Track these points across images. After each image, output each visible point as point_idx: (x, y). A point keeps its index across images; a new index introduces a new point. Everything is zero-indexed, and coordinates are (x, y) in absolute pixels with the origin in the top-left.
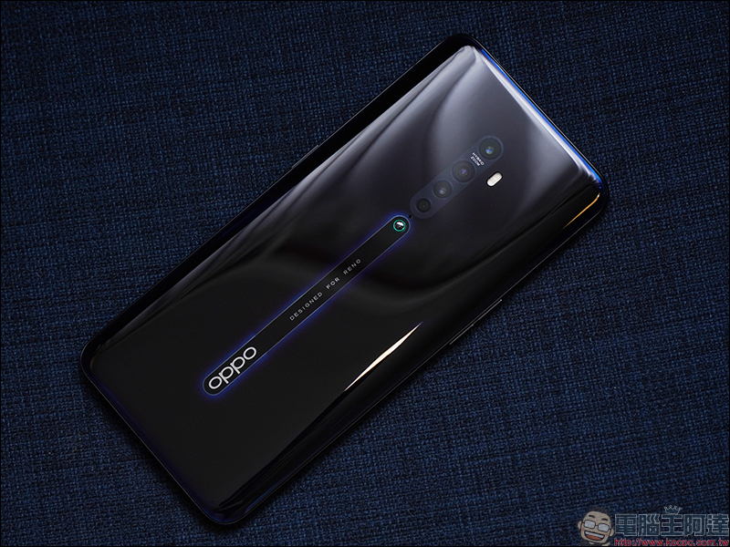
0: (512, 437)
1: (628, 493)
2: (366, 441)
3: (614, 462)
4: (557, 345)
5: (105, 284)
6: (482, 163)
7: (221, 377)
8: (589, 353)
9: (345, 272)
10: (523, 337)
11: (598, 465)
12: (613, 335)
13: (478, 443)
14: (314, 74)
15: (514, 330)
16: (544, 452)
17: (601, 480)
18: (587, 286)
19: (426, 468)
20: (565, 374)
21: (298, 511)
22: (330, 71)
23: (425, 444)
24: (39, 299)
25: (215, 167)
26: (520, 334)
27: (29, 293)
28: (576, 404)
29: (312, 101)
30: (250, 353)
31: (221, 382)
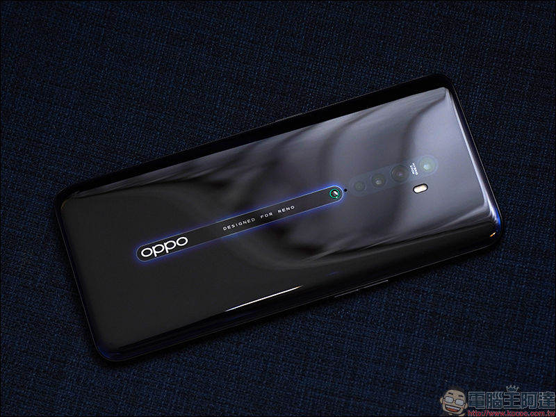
0: (352, 386)
2: (242, 345)
4: (417, 332)
5: (100, 153)
6: (417, 173)
7: (153, 251)
8: (438, 348)
9: (279, 211)
10: (393, 316)
12: (462, 342)
13: (326, 380)
14: (322, 63)
15: (389, 309)
18: (458, 298)
19: (278, 383)
20: (414, 356)
21: (168, 376)
22: (335, 66)
23: (285, 365)
24: (47, 144)
25: (219, 101)
26: (392, 313)
27: (41, 137)
28: (412, 381)
29: (312, 82)
30: (183, 241)
31: (151, 253)
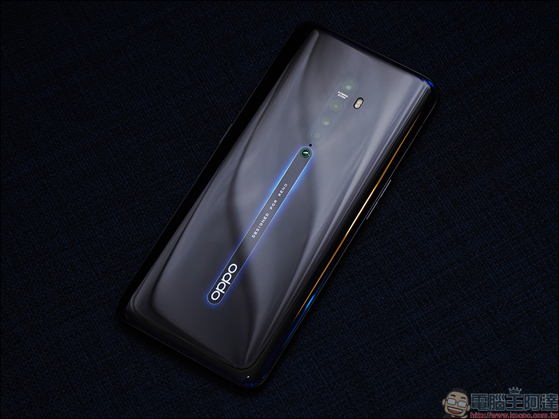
0: (430, 266)
1: (522, 274)
2: (332, 303)
3: (506, 258)
4: (439, 198)
5: (117, 261)
6: (347, 96)
7: (219, 291)
8: (462, 195)
9: (279, 195)
10: (414, 200)
11: (495, 264)
12: (474, 179)
13: (409, 277)
14: (214, 81)
15: (407, 198)
16: (456, 268)
17: (501, 273)
18: (445, 154)
19: (379, 306)
20: (451, 214)
21: (302, 364)
22: (224, 76)
23: (373, 291)
24: (75, 285)
25: (167, 162)
26: (411, 199)
27: (67, 284)
28: (466, 230)
29: (218, 100)
30: (233, 269)
31: (219, 294)
